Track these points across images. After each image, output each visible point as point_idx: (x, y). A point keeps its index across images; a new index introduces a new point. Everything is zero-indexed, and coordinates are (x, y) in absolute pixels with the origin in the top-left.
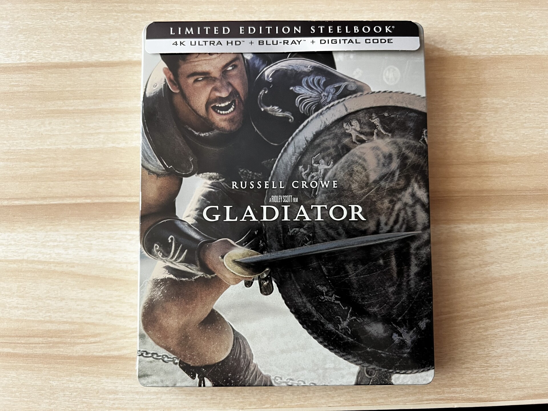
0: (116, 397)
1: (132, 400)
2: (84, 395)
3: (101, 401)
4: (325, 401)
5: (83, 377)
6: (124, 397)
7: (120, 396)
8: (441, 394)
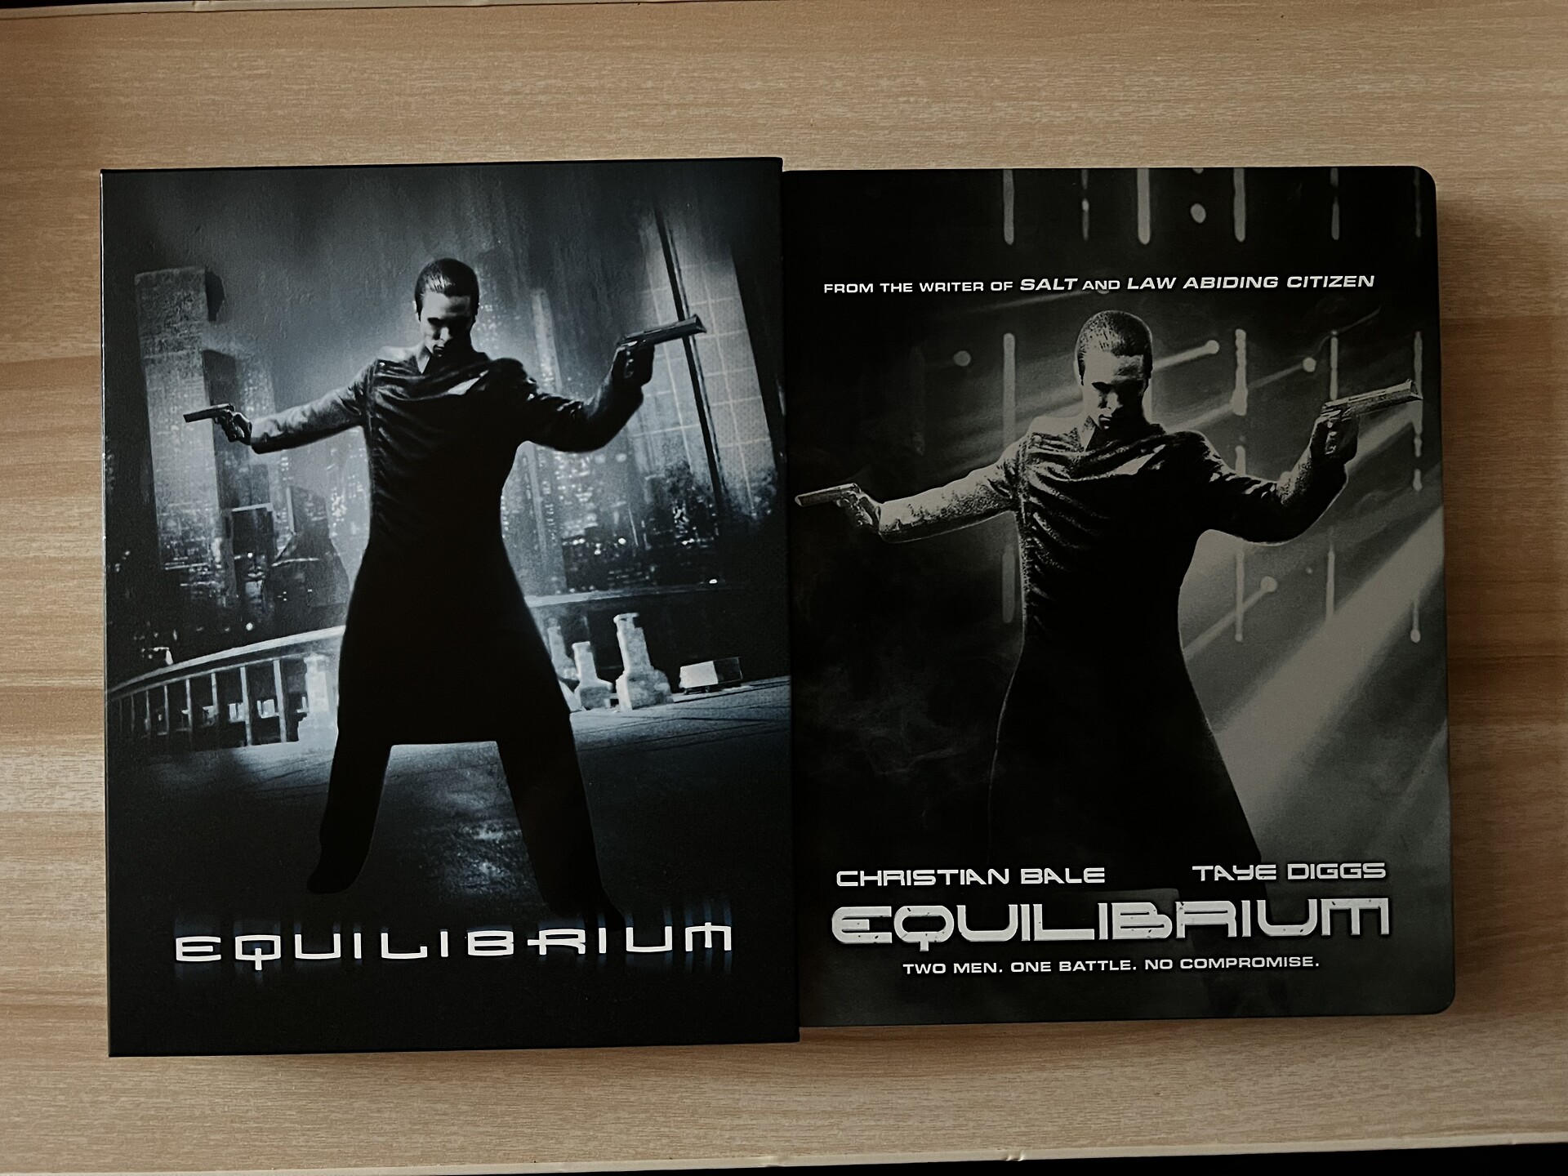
0: (736, 1122)
1: (772, 1130)
2: (662, 1119)
3: (702, 1132)
4: (1216, 1131)
5: (659, 1079)
6: (754, 1122)
7: (745, 1120)
8: (1482, 1115)
